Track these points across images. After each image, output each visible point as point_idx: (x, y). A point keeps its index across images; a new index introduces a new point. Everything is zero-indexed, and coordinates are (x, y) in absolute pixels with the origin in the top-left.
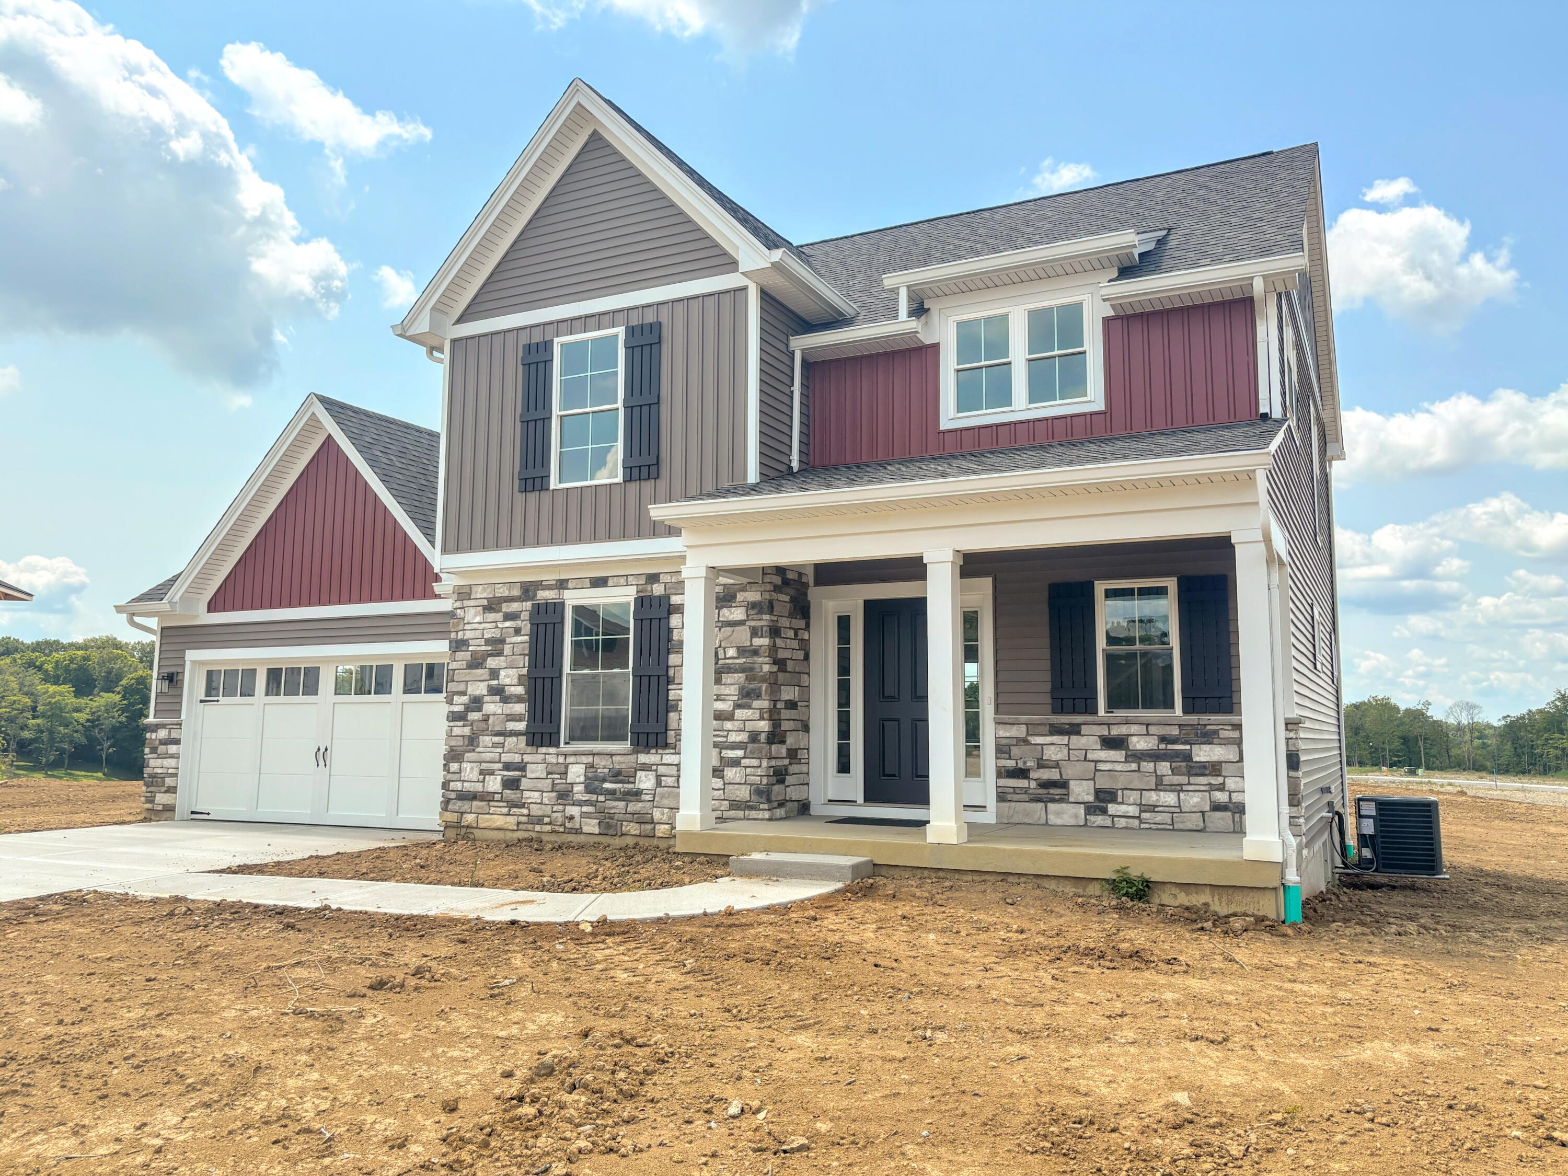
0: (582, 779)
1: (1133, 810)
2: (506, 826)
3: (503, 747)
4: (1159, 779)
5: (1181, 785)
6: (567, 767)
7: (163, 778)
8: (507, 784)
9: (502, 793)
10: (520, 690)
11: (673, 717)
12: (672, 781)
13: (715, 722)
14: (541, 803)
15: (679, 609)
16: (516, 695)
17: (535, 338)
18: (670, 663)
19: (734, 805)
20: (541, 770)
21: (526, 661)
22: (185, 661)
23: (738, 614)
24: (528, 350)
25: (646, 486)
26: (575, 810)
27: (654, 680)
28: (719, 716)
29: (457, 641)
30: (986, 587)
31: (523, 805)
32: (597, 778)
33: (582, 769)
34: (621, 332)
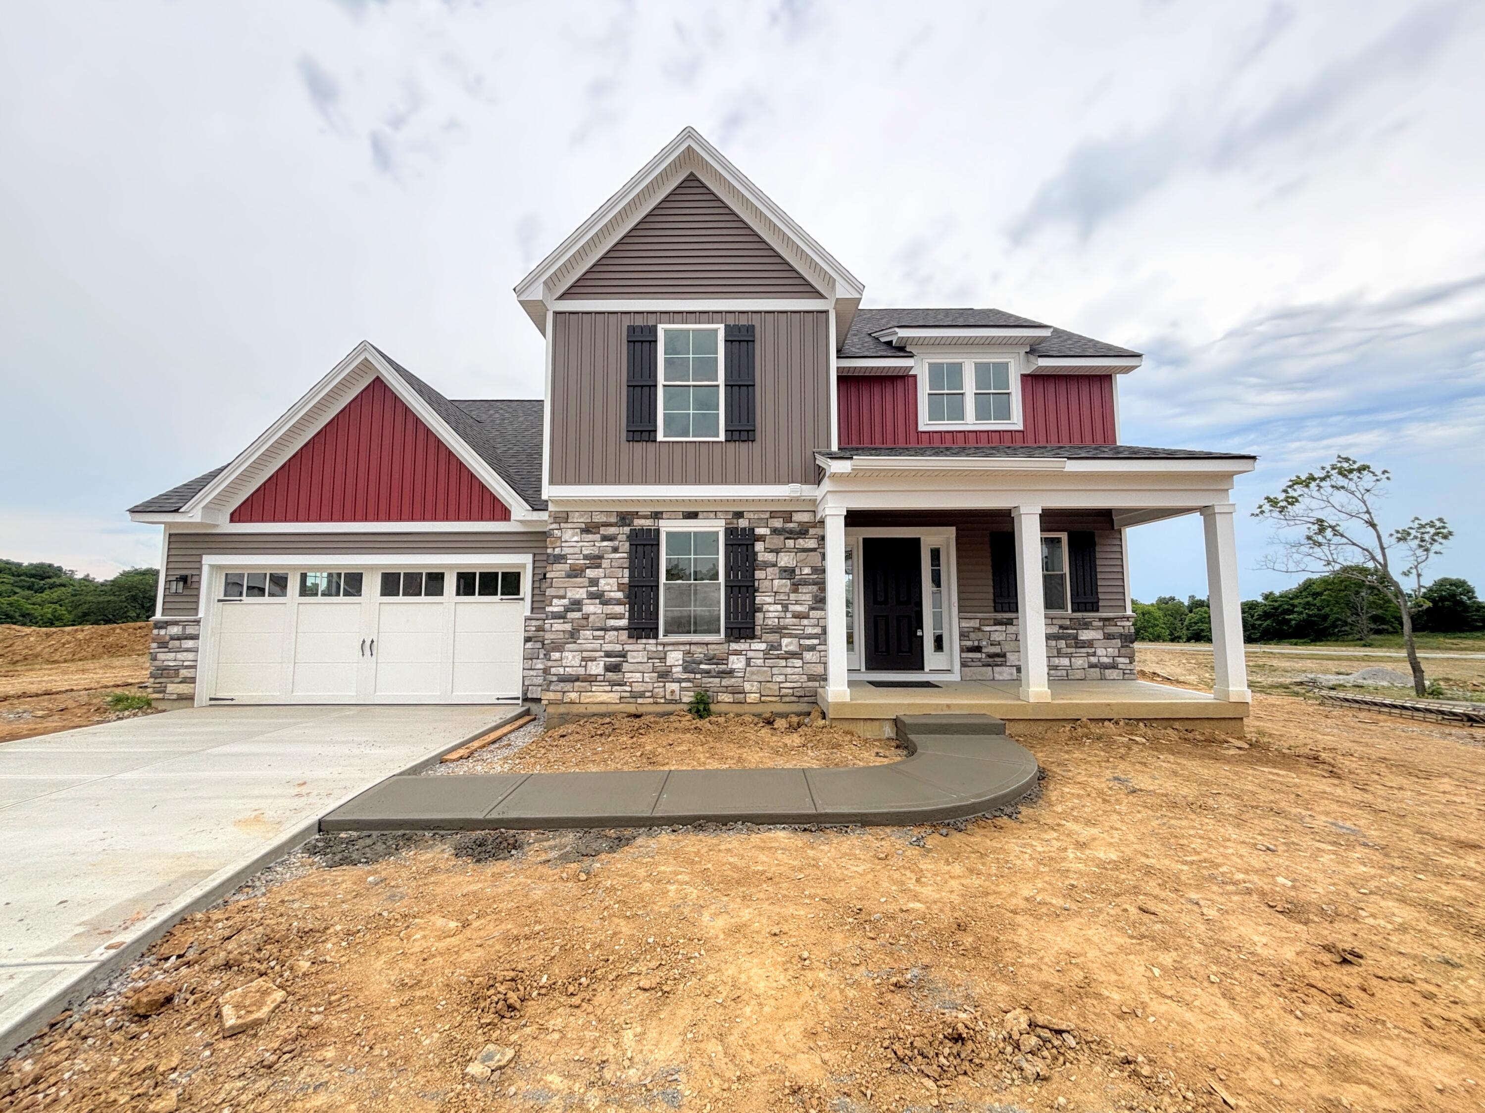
0: (681, 662)
2: (607, 701)
3: (604, 639)
4: (1059, 651)
5: (1071, 654)
6: (665, 653)
7: (177, 670)
8: (608, 668)
9: (604, 675)
10: (620, 595)
11: (759, 615)
12: (760, 662)
13: (794, 620)
14: (643, 682)
15: (762, 538)
16: (615, 599)
17: (639, 321)
18: (756, 577)
19: (811, 678)
20: (641, 657)
21: (626, 572)
22: (201, 565)
23: (812, 544)
24: (632, 329)
25: (744, 446)
26: (675, 686)
27: (743, 590)
28: (798, 616)
29: (554, 556)
30: (950, 532)
31: (624, 684)
32: (694, 661)
33: (680, 655)
34: (721, 328)
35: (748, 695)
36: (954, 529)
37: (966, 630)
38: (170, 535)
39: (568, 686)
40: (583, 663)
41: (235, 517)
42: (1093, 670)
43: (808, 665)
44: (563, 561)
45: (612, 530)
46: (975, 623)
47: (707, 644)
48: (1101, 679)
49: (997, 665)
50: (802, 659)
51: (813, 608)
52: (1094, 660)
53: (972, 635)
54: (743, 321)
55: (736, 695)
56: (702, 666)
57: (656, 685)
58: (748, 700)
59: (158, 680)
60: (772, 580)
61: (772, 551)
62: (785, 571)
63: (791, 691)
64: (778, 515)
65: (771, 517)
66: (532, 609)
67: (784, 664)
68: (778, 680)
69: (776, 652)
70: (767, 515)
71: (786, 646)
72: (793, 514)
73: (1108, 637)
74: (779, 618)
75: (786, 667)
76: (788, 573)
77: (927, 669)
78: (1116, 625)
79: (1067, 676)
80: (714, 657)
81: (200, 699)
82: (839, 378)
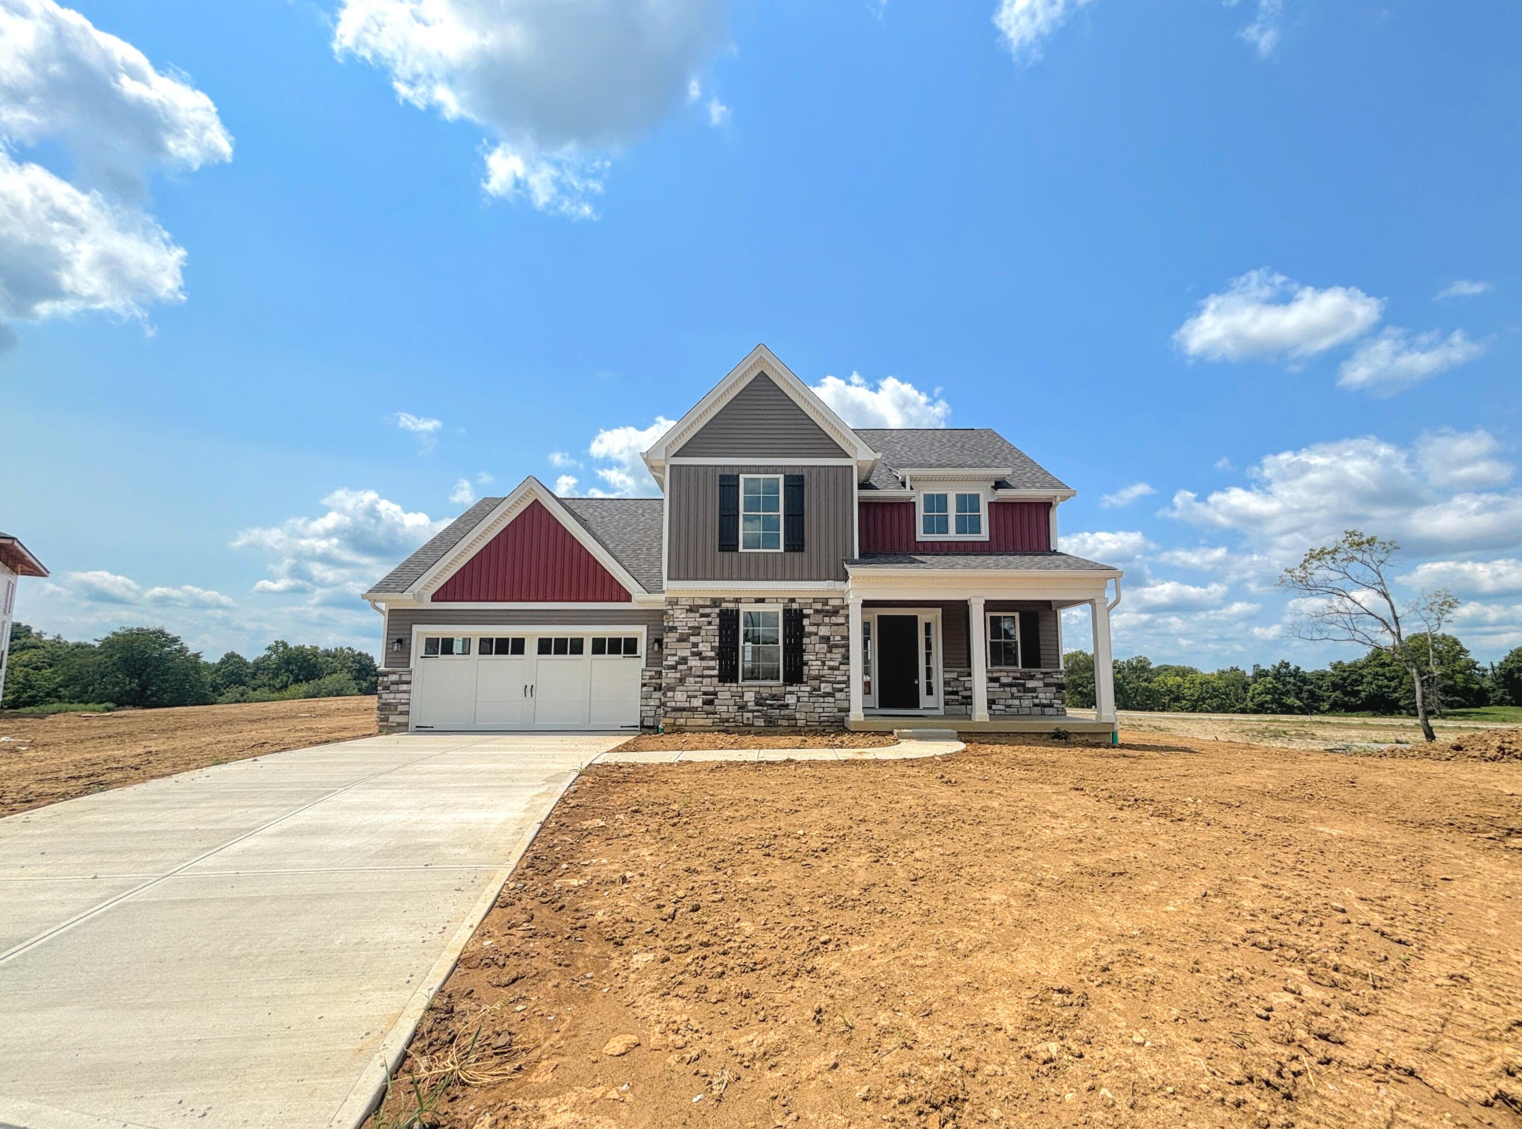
0: (753, 699)
1: (1003, 707)
2: (706, 724)
3: (702, 683)
4: (1012, 694)
5: (1021, 697)
6: (743, 693)
7: (396, 706)
8: (705, 703)
9: (702, 708)
10: (712, 654)
11: (806, 668)
12: (806, 699)
13: (829, 671)
14: (728, 712)
15: (808, 616)
16: (709, 657)
17: (727, 472)
18: (804, 642)
19: (840, 710)
20: (727, 695)
21: (717, 639)
22: (412, 632)
23: (841, 620)
24: (723, 478)
25: (797, 555)
26: (750, 715)
27: (795, 651)
28: (831, 668)
29: (669, 627)
30: (938, 613)
31: (716, 713)
32: (762, 698)
33: (753, 694)
34: (781, 477)
35: (798, 721)
36: (940, 610)
37: (948, 680)
38: (390, 610)
39: (678, 714)
40: (689, 700)
41: (436, 598)
42: (1036, 708)
43: (838, 702)
44: (675, 631)
45: (708, 611)
46: (955, 675)
47: (771, 687)
48: (1042, 715)
49: (967, 704)
50: (834, 697)
51: (841, 663)
52: (1037, 701)
53: (952, 684)
54: (796, 473)
55: (790, 721)
56: (768, 702)
57: (737, 714)
58: (799, 725)
59: (382, 714)
60: (814, 644)
61: (814, 625)
62: (823, 638)
63: (826, 719)
64: (819, 601)
65: (814, 602)
66: (647, 664)
67: (823, 701)
68: (819, 711)
69: (817, 693)
70: (811, 601)
71: (824, 689)
72: (829, 600)
73: (1047, 685)
74: (819, 670)
76: (826, 639)
77: (921, 707)
78: (1053, 677)
79: (1018, 712)
80: (775, 695)
81: (412, 726)
82: (860, 504)
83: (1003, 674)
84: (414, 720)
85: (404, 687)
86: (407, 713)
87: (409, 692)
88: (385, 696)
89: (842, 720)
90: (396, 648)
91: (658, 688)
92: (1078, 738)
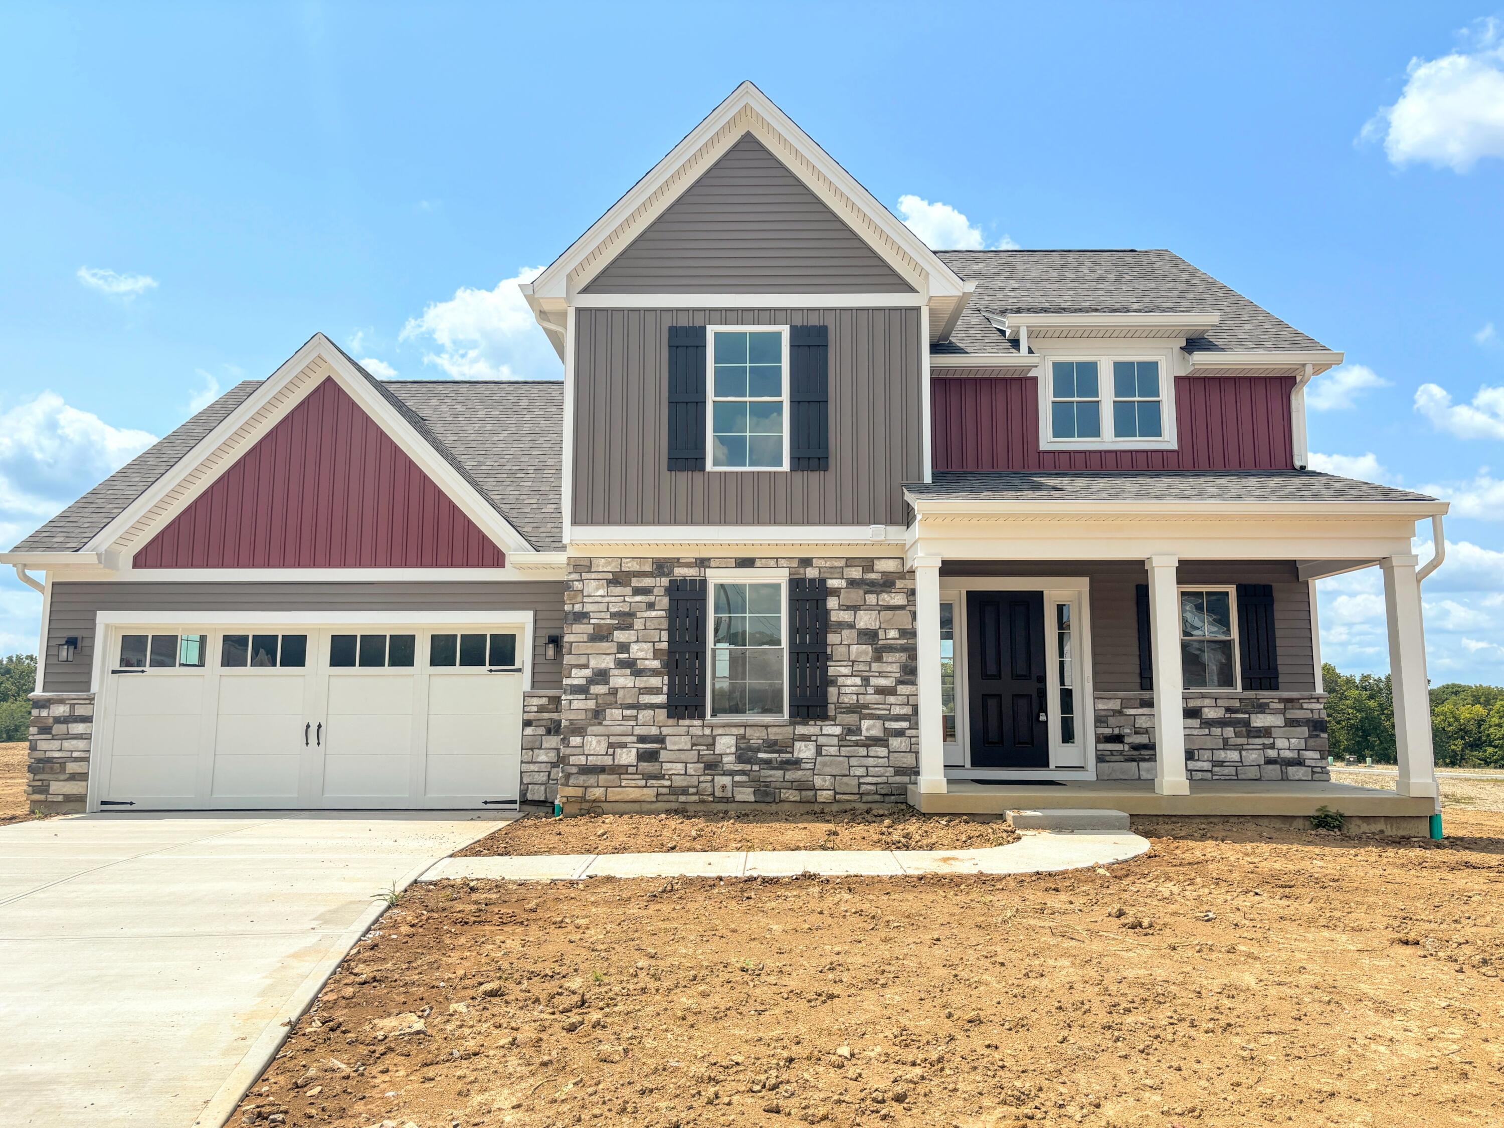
0: (733, 750)
1: (1207, 766)
2: (643, 798)
3: (636, 720)
4: (1225, 741)
5: (1242, 745)
6: (714, 739)
7: (63, 766)
8: (643, 756)
9: (637, 766)
10: (656, 664)
11: (832, 691)
12: (833, 750)
13: (877, 696)
14: (686, 774)
15: (836, 592)
16: (650, 669)
17: (683, 322)
18: (829, 642)
19: (900, 771)
20: (684, 742)
21: (665, 636)
22: (95, 624)
23: (899, 599)
24: (674, 331)
25: (814, 477)
26: (726, 780)
27: (812, 657)
28: (881, 691)
29: (575, 613)
30: (1083, 584)
31: (662, 777)
32: (750, 749)
33: (732, 741)
34: (785, 330)
35: (819, 793)
36: (1087, 579)
37: (1103, 713)
38: (54, 584)
39: (591, 780)
40: (611, 751)
41: (140, 561)
42: (1271, 767)
43: (896, 755)
44: (586, 621)
45: (647, 582)
46: (1115, 705)
47: (766, 727)
48: (1282, 780)
49: (1144, 760)
50: (887, 746)
51: (900, 682)
52: (1272, 753)
53: (1111, 721)
54: (814, 321)
55: (804, 793)
56: (761, 755)
57: (702, 779)
58: (820, 799)
59: (37, 777)
60: (849, 645)
61: (848, 608)
62: (866, 634)
63: (873, 788)
64: (857, 562)
65: (847, 566)
66: (533, 683)
67: (865, 753)
68: (858, 773)
69: (854, 738)
70: (842, 563)
71: (868, 729)
72: (876, 562)
73: (1291, 723)
74: (857, 694)
75: (868, 756)
76: (869, 636)
77: (1052, 765)
78: (1302, 708)
79: (1237, 775)
80: (775, 743)
81: (92, 801)
82: (934, 381)
83: (1207, 702)
84: (95, 790)
85: (78, 728)
86: (83, 777)
87: (87, 737)
88: (42, 745)
89: (902, 791)
90: (64, 653)
91: (554, 729)
92: (1365, 827)
